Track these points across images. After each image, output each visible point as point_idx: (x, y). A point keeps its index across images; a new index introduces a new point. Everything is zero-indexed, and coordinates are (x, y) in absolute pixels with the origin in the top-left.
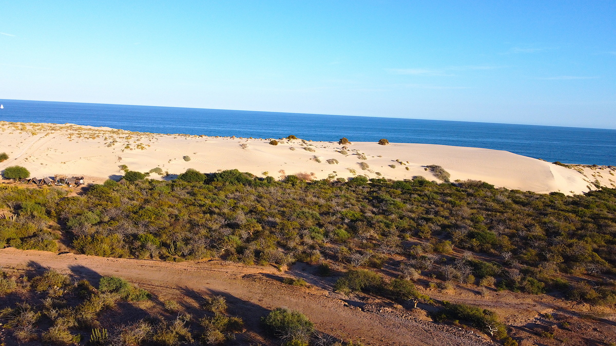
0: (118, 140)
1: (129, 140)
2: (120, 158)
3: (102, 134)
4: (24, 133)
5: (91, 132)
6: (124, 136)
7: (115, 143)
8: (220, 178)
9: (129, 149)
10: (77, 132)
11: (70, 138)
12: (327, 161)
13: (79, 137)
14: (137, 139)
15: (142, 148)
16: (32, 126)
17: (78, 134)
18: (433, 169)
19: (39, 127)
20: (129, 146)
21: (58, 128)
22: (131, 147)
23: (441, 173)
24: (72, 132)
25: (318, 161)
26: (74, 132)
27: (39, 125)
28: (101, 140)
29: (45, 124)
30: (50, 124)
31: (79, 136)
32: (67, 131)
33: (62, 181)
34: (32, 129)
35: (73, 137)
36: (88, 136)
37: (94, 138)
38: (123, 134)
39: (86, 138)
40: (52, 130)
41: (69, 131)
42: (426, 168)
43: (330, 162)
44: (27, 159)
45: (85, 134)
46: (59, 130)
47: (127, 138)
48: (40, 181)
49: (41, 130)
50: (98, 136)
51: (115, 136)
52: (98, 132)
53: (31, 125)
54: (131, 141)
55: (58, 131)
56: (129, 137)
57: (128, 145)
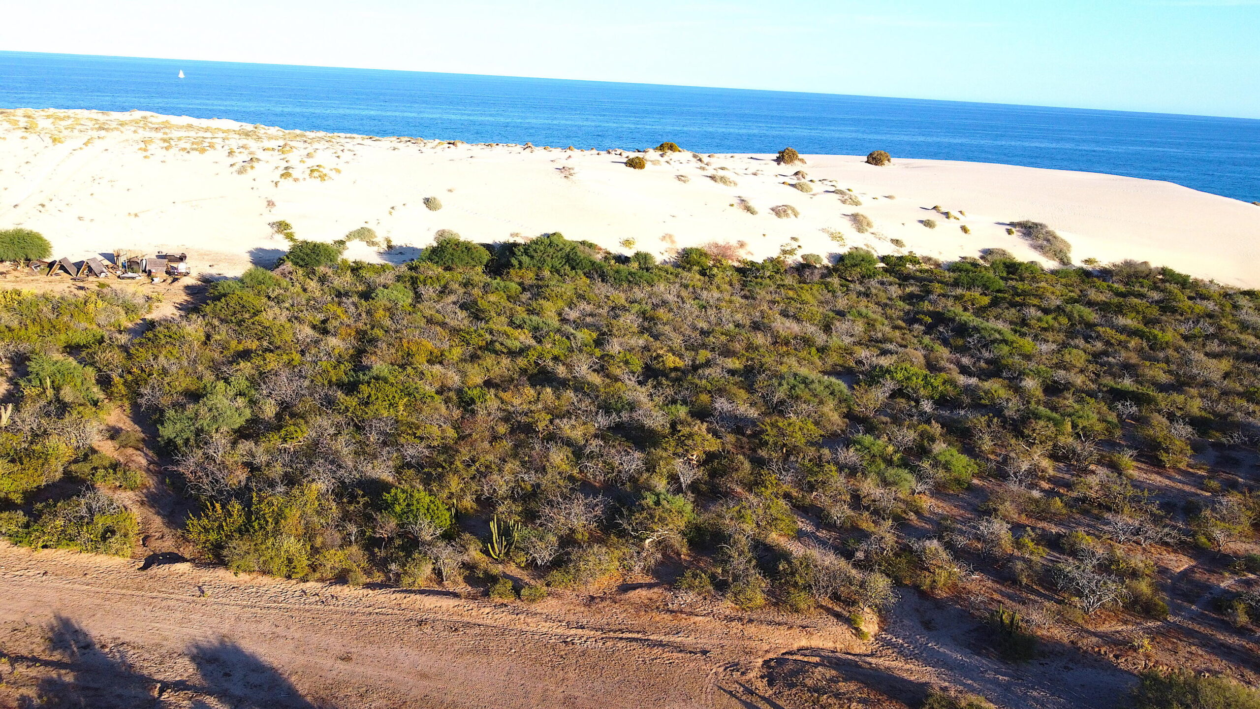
0: (260, 154)
1: (289, 156)
2: (271, 204)
3: (219, 141)
4: (32, 137)
5: (192, 134)
6: (274, 144)
7: (255, 164)
8: (525, 259)
9: (290, 179)
10: (160, 135)
11: (146, 150)
12: (773, 210)
13: (167, 148)
14: (306, 152)
15: (322, 177)
16: (51, 120)
17: (165, 141)
18: (1029, 230)
19: (69, 122)
20: (290, 171)
21: (114, 125)
22: (294, 173)
23: (1048, 241)
24: (148, 134)
25: (748, 209)
26: (153, 134)
27: (69, 117)
28: (220, 154)
29: (83, 114)
30: (94, 114)
31: (166, 144)
32: (135, 132)
33: (132, 265)
34: (52, 127)
35: (152, 148)
36: (188, 146)
37: (203, 151)
38: (270, 138)
39: (184, 149)
40: (101, 128)
41: (141, 131)
42: (1011, 227)
43: (779, 212)
44: (43, 206)
45: (179, 139)
46: (117, 129)
47: (282, 149)
48: (79, 265)
49: (73, 129)
50: (211, 146)
51: (251, 143)
52: (208, 135)
53: (48, 117)
54: (294, 158)
55: (116, 133)
56: (288, 148)
57: (286, 168)
